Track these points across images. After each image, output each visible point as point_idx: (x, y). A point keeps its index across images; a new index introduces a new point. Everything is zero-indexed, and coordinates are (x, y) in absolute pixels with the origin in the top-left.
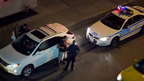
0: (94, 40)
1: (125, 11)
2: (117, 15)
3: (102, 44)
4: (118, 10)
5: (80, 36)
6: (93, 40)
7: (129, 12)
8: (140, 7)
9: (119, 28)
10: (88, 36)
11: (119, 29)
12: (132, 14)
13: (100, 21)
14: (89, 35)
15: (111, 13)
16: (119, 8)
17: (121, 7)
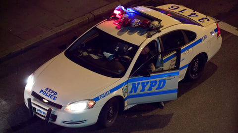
0: (49, 111)
1: (137, 21)
2: (114, 33)
3: (72, 122)
4: (115, 18)
5: (5, 100)
6: (46, 112)
7: (149, 23)
8: (181, 8)
9: (120, 71)
10: (29, 100)
11: (121, 75)
12: (158, 30)
13: (62, 54)
14: (32, 98)
15: (96, 28)
16: (119, 12)
17: (123, 8)
